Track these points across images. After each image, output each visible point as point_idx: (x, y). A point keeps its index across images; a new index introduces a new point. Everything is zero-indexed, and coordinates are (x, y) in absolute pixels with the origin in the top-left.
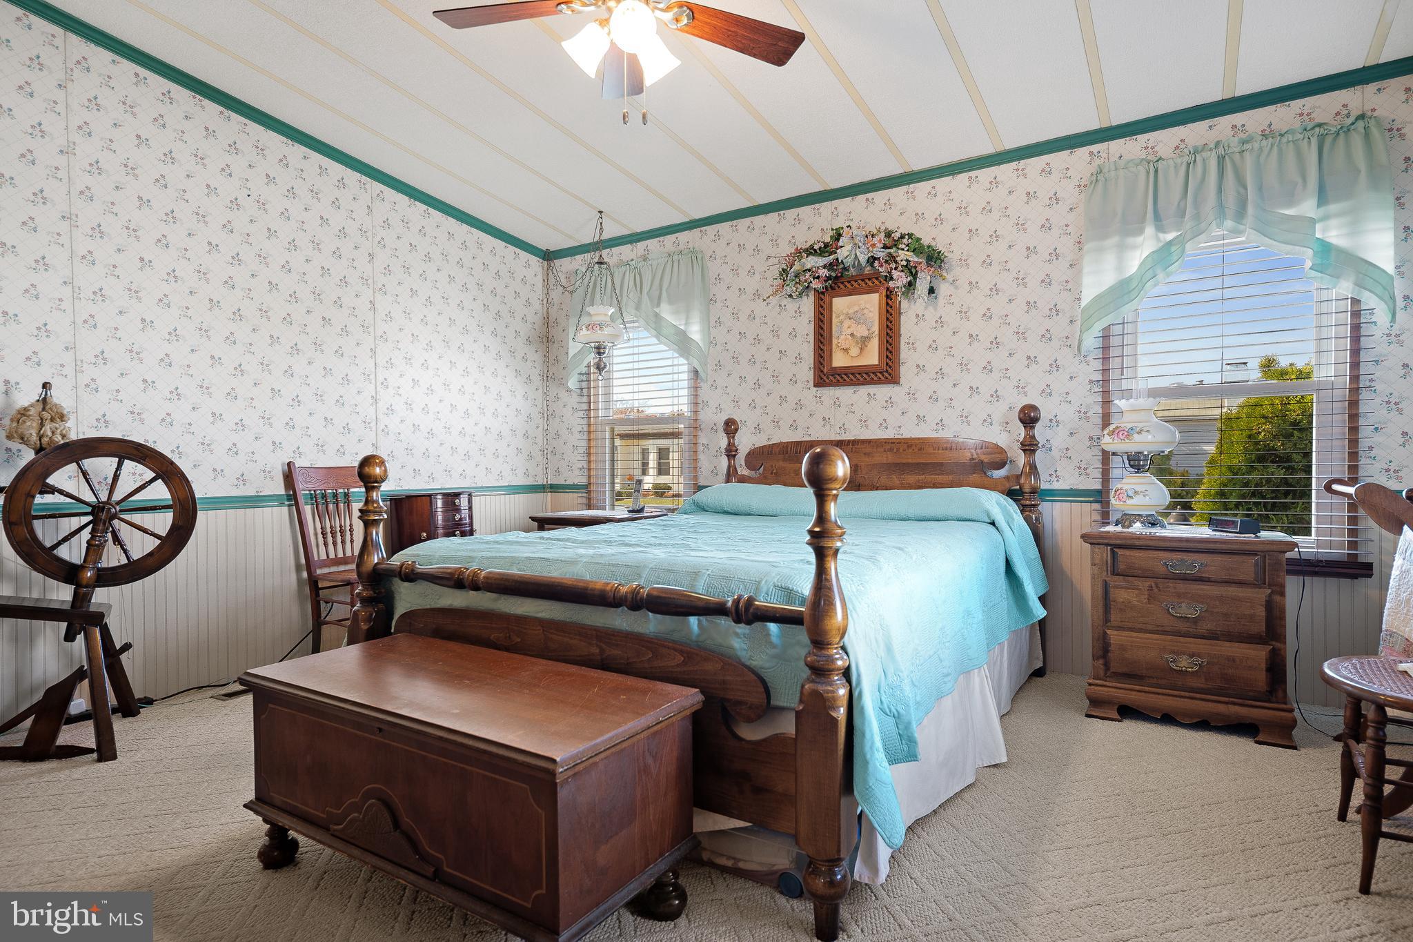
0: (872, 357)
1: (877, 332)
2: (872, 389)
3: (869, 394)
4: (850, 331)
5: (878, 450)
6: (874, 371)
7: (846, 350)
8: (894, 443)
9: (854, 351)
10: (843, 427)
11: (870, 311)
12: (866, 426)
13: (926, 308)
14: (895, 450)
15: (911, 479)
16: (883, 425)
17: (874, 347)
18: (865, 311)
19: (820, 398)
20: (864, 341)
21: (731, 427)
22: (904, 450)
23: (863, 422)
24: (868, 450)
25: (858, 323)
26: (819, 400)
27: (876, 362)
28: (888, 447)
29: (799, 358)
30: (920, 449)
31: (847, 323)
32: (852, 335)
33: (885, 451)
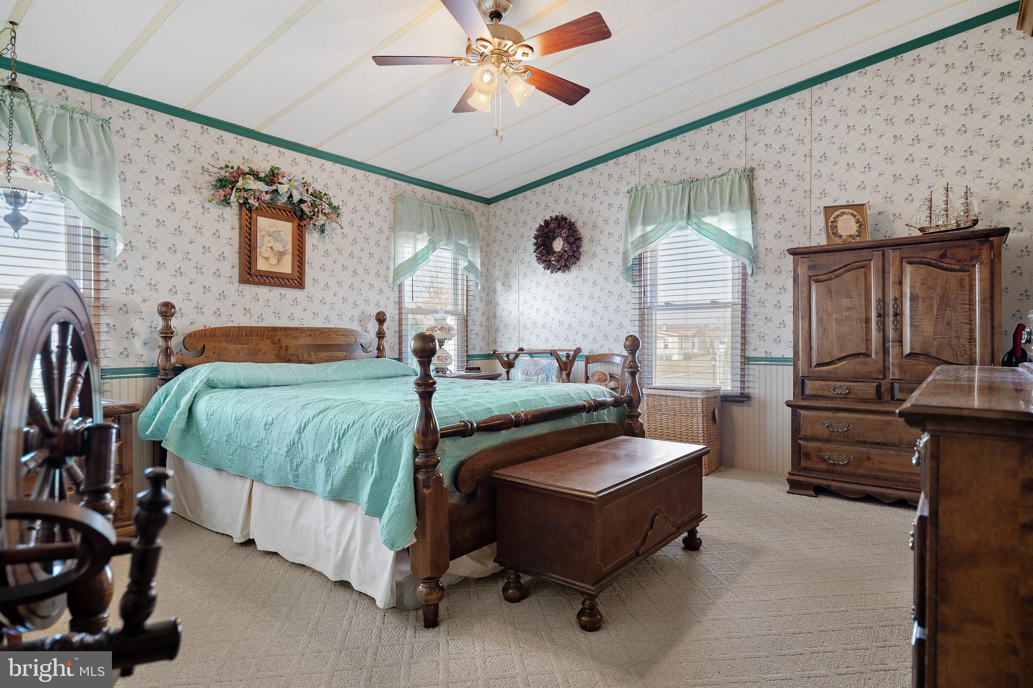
0: (286, 267)
1: (290, 250)
2: (284, 291)
3: (281, 294)
4: (270, 245)
5: (303, 335)
6: (287, 277)
7: (267, 259)
8: (313, 330)
9: (273, 261)
10: (261, 317)
11: (285, 234)
12: (279, 317)
13: (319, 242)
14: (313, 336)
15: (323, 355)
16: (291, 317)
17: (288, 261)
18: (282, 233)
19: (241, 292)
20: (281, 255)
21: (167, 310)
22: (319, 336)
23: (277, 314)
24: (295, 335)
25: (276, 240)
26: (241, 294)
27: (290, 272)
28: (308, 333)
29: (222, 256)
30: (328, 335)
31: (267, 238)
32: (271, 248)
33: (307, 336)
